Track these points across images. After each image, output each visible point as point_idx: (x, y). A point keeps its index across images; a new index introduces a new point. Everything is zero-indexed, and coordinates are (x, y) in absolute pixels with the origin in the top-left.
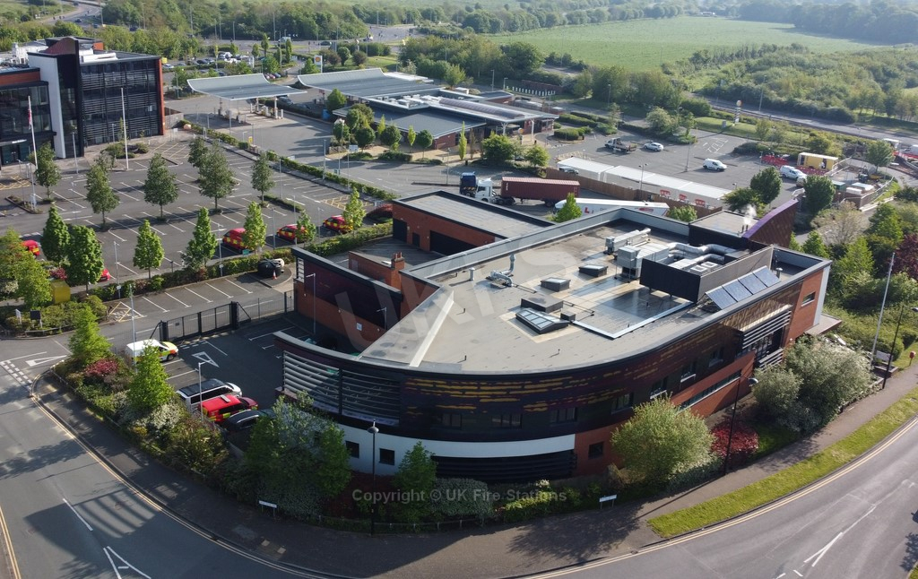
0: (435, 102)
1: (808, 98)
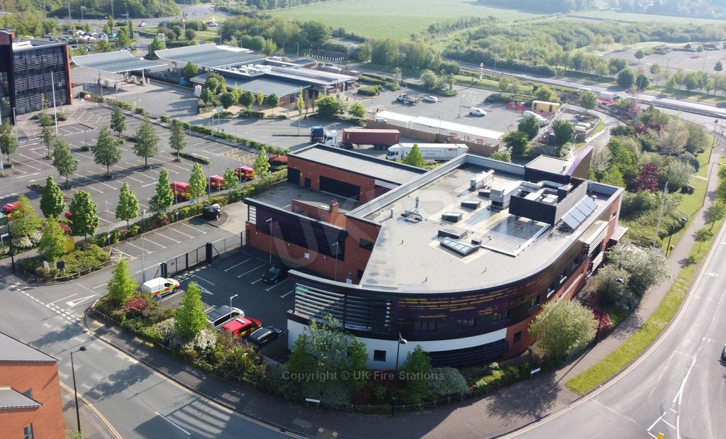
0: (268, 70)
1: (521, 59)
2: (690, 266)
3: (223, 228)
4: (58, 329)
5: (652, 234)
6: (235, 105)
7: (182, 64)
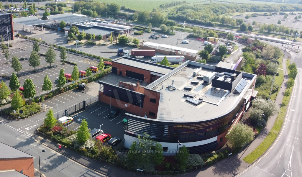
0: (96, 24)
1: (200, 19)
2: (283, 107)
3: (87, 94)
4: (23, 140)
5: (266, 93)
6: (83, 39)
7: (59, 22)
